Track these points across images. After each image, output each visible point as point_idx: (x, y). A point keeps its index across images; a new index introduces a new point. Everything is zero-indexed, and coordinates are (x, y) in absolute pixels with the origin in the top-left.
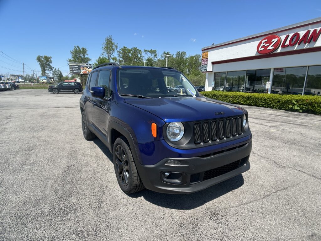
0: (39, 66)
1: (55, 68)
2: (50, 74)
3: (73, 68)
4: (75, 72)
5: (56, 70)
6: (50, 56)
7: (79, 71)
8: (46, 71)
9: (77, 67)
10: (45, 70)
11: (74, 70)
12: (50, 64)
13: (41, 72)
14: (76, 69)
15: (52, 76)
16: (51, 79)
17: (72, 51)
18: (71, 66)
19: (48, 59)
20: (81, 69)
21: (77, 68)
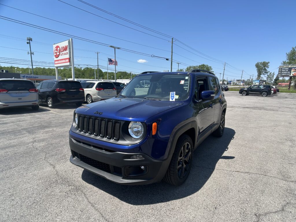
0: (257, 71)
1: (270, 72)
2: (264, 77)
3: (283, 71)
4: (284, 74)
5: (271, 73)
6: (268, 62)
7: (289, 73)
8: (261, 76)
9: (288, 69)
10: (261, 74)
11: (283, 72)
12: (267, 69)
13: (257, 77)
14: (285, 72)
15: (266, 80)
16: (263, 82)
17: (288, 53)
18: (281, 69)
19: (265, 64)
20: (292, 71)
21: (287, 71)
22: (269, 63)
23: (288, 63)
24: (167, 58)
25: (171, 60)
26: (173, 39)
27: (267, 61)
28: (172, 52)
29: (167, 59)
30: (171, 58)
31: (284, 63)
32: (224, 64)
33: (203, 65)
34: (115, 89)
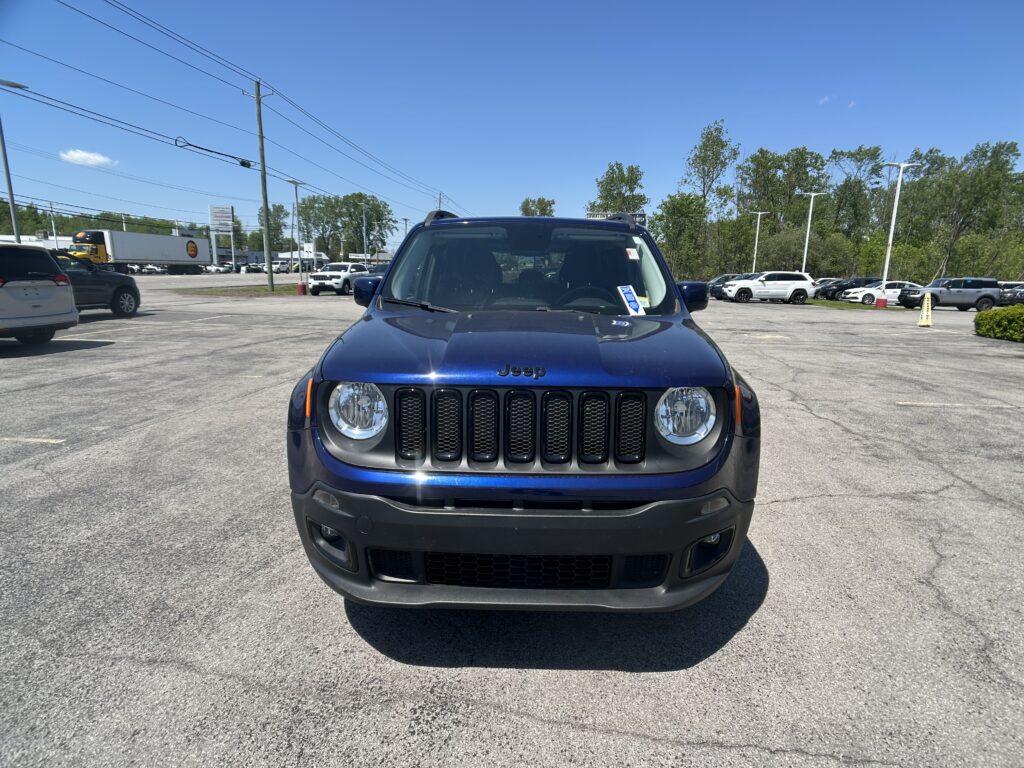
6: (550, 200)
17: (600, 179)
19: (544, 207)
22: (553, 202)
23: (600, 206)
24: (246, 158)
25: (259, 167)
26: (258, 83)
27: (548, 198)
28: (262, 137)
29: (245, 164)
30: (259, 160)
31: (593, 207)
32: (438, 196)
33: (360, 196)
34: (65, 281)
